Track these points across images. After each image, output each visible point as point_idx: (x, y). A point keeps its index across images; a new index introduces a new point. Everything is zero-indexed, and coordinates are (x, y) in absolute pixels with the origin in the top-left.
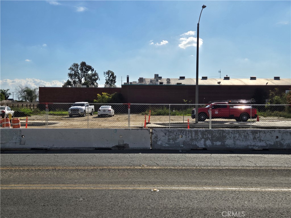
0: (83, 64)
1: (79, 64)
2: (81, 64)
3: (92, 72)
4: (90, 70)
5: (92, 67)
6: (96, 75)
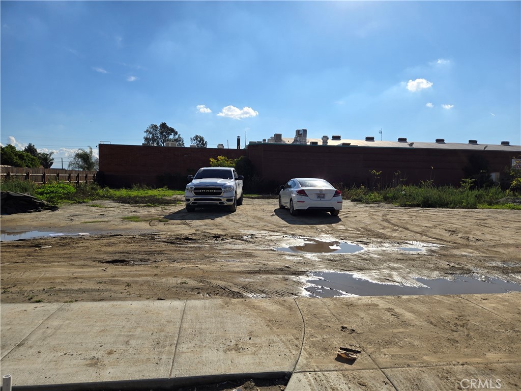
0: (164, 125)
1: (158, 125)
2: (160, 126)
3: (174, 137)
4: (172, 134)
5: (175, 129)
6: (180, 141)
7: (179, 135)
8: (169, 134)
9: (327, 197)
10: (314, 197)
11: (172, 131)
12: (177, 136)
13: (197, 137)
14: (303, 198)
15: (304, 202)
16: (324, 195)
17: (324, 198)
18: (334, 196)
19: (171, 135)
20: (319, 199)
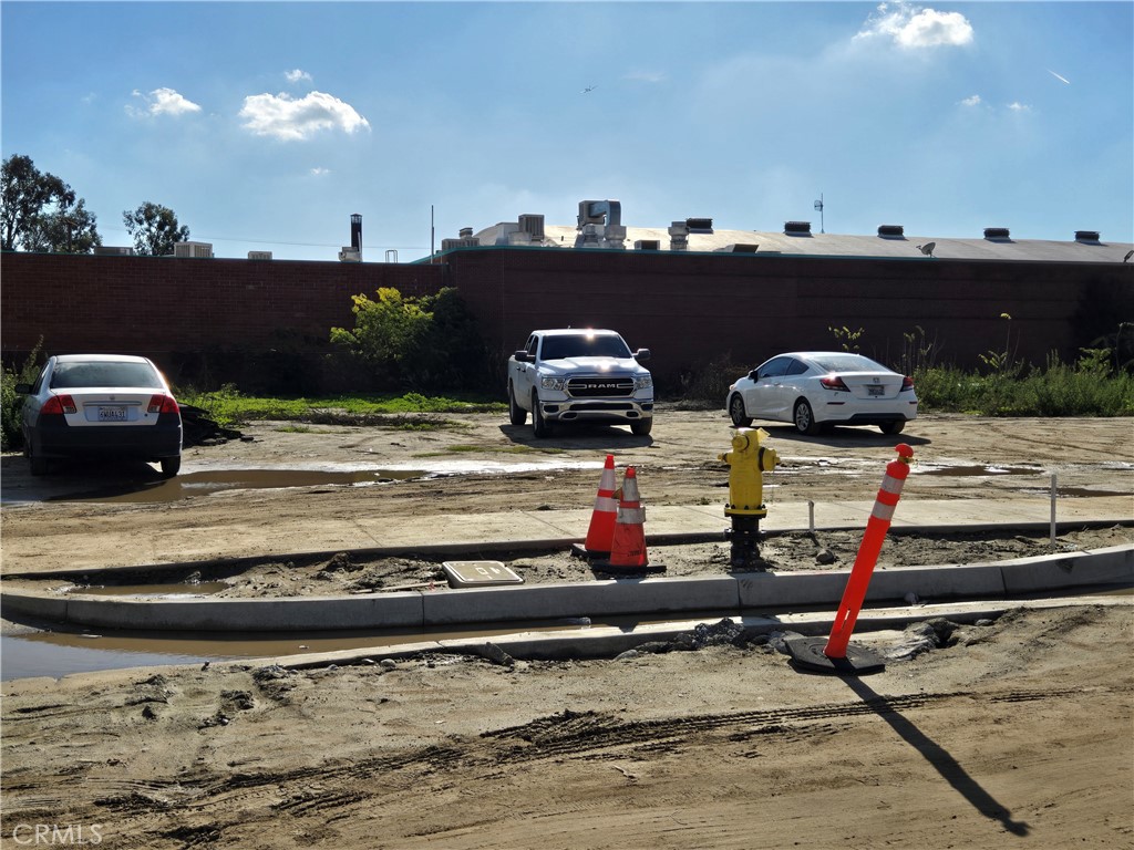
0: (19, 166)
2: (5, 167)
3: (60, 210)
4: (53, 198)
5: (65, 182)
6: (85, 224)
7: (80, 206)
8: (42, 198)
9: (889, 393)
10: (864, 393)
11: (54, 186)
12: (70, 210)
13: (149, 213)
14: (841, 396)
15: (842, 403)
16: (882, 387)
17: (882, 394)
18: (902, 390)
19: (48, 201)
20: (873, 397)
